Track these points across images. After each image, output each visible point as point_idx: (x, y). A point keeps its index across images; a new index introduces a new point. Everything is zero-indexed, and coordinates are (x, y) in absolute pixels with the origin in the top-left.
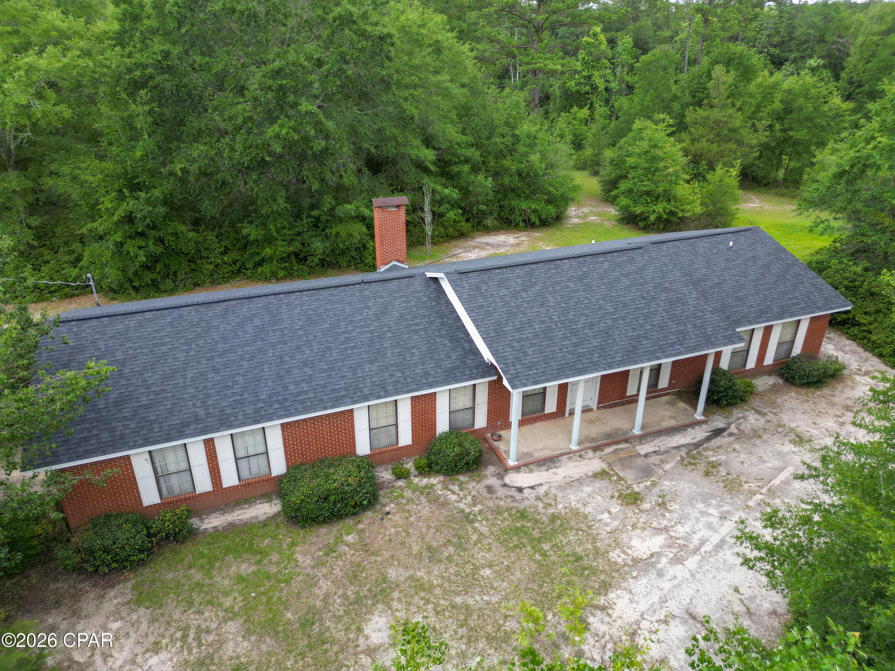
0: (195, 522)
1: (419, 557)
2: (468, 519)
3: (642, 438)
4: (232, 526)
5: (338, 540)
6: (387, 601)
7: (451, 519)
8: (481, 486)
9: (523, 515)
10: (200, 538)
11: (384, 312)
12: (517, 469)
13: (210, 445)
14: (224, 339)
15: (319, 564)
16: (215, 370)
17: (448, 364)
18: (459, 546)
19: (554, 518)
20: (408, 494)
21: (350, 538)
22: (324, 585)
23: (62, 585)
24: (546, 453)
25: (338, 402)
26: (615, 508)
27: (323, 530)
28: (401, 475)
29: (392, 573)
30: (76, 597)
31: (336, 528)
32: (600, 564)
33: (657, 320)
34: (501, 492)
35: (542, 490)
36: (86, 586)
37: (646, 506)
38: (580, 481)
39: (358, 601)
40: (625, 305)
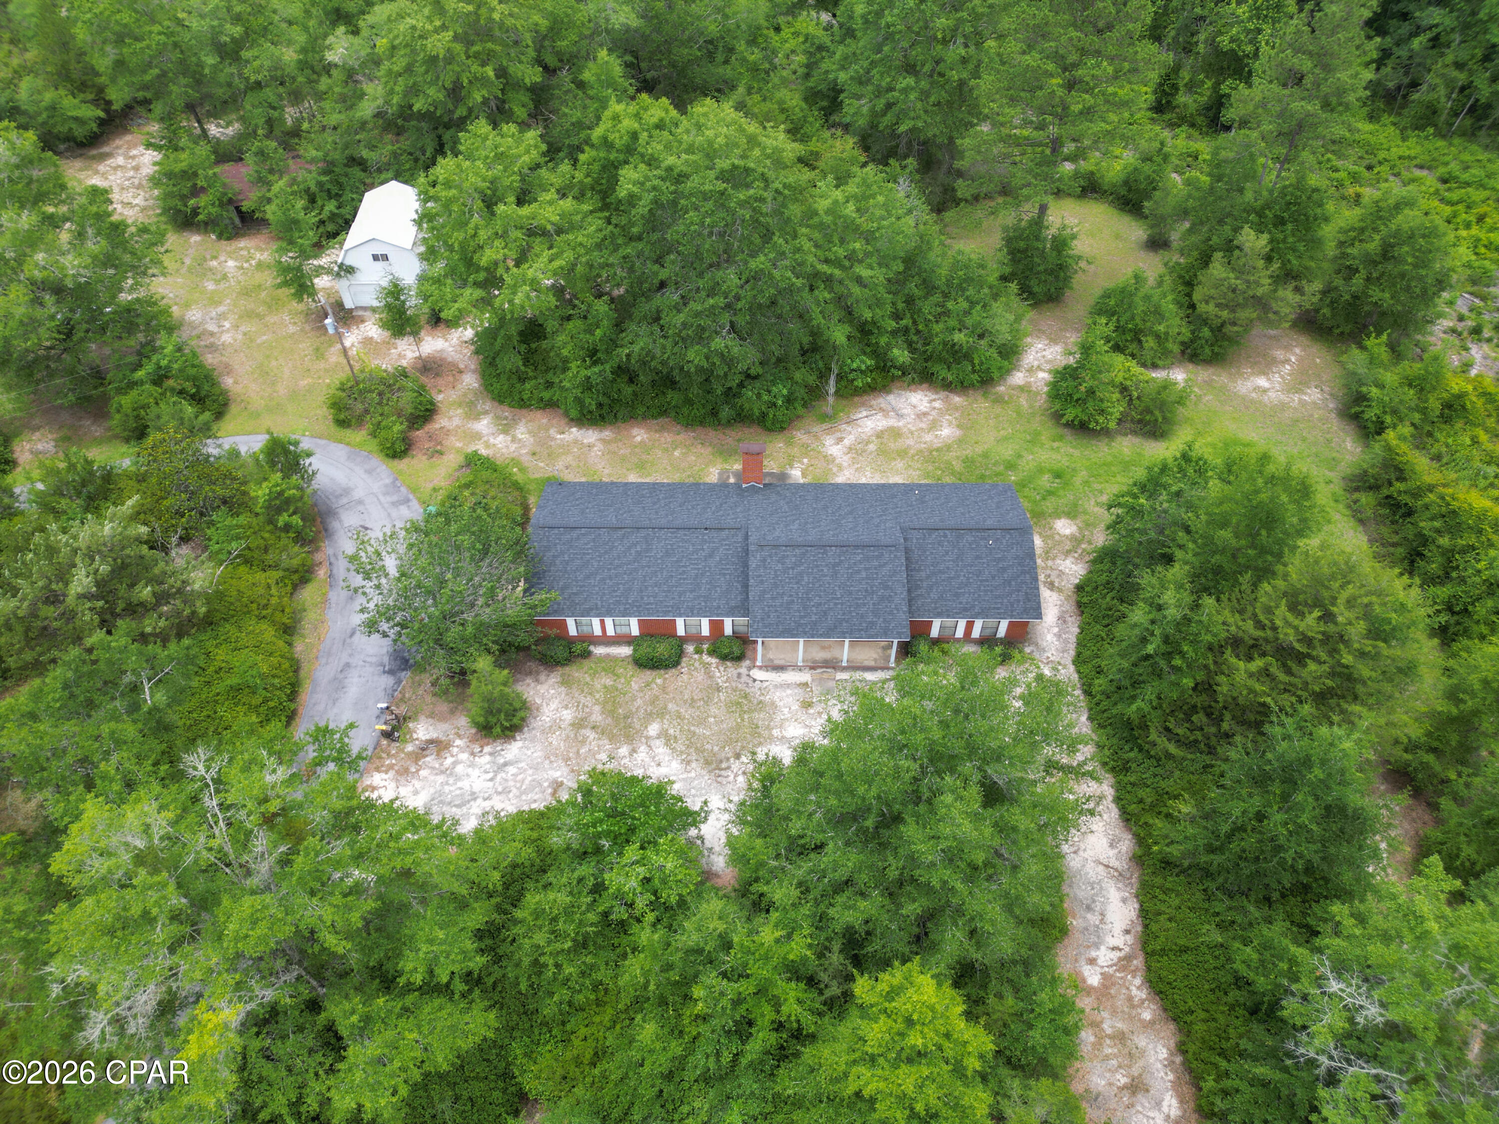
0: (592, 648)
1: (685, 702)
2: (719, 689)
3: (844, 669)
4: (608, 656)
5: (653, 681)
6: (662, 718)
7: (710, 687)
8: (735, 672)
9: (746, 696)
10: (593, 659)
11: (711, 556)
12: (760, 668)
13: (602, 623)
14: (619, 557)
15: (641, 690)
16: (611, 578)
17: (733, 603)
18: (706, 703)
19: (761, 702)
20: (697, 664)
21: (659, 681)
22: (639, 702)
23: (532, 665)
24: (782, 663)
25: (666, 613)
26: (795, 707)
27: (648, 672)
28: (698, 651)
29: (670, 706)
30: (538, 673)
31: (655, 673)
32: (765, 733)
33: (863, 610)
34: (744, 679)
35: (765, 684)
36: (542, 668)
37: (811, 711)
38: (788, 686)
39: (651, 714)
40: (851, 593)
